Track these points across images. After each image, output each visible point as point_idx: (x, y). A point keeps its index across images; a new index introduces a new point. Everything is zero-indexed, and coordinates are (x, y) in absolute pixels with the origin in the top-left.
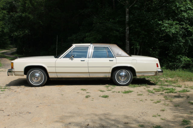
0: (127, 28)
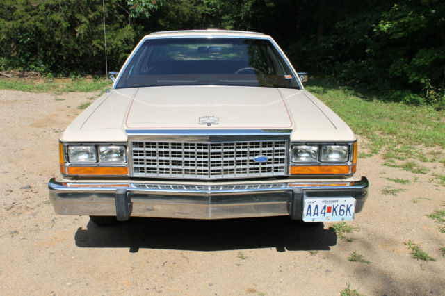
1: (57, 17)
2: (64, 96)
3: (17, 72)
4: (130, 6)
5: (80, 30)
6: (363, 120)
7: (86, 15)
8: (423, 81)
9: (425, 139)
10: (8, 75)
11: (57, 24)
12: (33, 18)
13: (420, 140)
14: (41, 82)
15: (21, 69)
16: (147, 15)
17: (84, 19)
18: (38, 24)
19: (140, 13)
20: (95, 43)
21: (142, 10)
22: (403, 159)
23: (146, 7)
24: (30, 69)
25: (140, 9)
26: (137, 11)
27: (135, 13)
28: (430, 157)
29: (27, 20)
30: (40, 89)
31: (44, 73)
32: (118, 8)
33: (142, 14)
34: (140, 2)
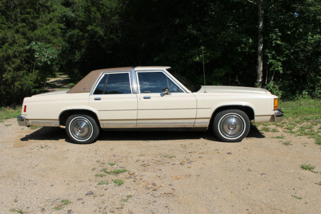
0: (261, 40)
4: (37, 58)
5: (6, 76)
7: (10, 65)
16: (49, 63)
17: (9, 68)
20: (16, 84)
21: (46, 60)
23: (48, 57)
25: (44, 59)
26: (42, 60)
27: (40, 62)
32: (25, 60)
33: (46, 63)
34: (43, 55)
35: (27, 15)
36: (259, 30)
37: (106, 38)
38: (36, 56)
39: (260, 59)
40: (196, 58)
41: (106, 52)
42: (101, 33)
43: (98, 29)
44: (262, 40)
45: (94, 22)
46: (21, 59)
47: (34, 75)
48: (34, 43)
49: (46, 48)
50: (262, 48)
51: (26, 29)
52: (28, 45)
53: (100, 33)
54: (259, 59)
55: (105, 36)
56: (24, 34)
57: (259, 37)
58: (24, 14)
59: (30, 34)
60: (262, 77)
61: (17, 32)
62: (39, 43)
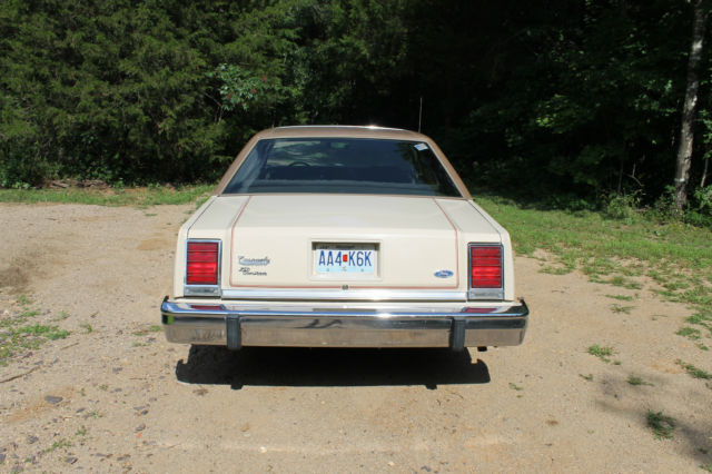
1: (136, 109)
2: (151, 210)
3: (75, 181)
4: (223, 95)
5: (165, 126)
6: (535, 231)
7: (172, 107)
8: (590, 182)
9: (616, 251)
10: (64, 185)
11: (133, 119)
12: (104, 111)
13: (611, 251)
14: (109, 193)
15: (79, 176)
16: (245, 107)
17: (170, 113)
18: (110, 118)
19: (236, 105)
20: (181, 142)
21: (239, 100)
22: (606, 274)
23: (243, 96)
24: (92, 176)
25: (235, 100)
26: (232, 101)
27: (229, 105)
28: (633, 271)
29: (96, 114)
30: (113, 202)
31: (113, 181)
32: (206, 99)
33: (239, 106)
34: (236, 91)
35: (214, 14)
36: (690, 64)
37: (373, 62)
38: (222, 92)
39: (686, 129)
40: (543, 118)
41: (380, 92)
42: (365, 52)
43: (361, 44)
44: (694, 85)
45: (354, 28)
46: (197, 97)
47: (218, 128)
48: (223, 67)
49: (242, 77)
50: (693, 104)
51: (210, 41)
52: (212, 70)
53: (363, 53)
54: (683, 131)
55: (372, 58)
56: (205, 50)
57: (689, 79)
58: (210, 11)
59: (218, 49)
60: (689, 172)
61: (193, 44)
62: (231, 68)
